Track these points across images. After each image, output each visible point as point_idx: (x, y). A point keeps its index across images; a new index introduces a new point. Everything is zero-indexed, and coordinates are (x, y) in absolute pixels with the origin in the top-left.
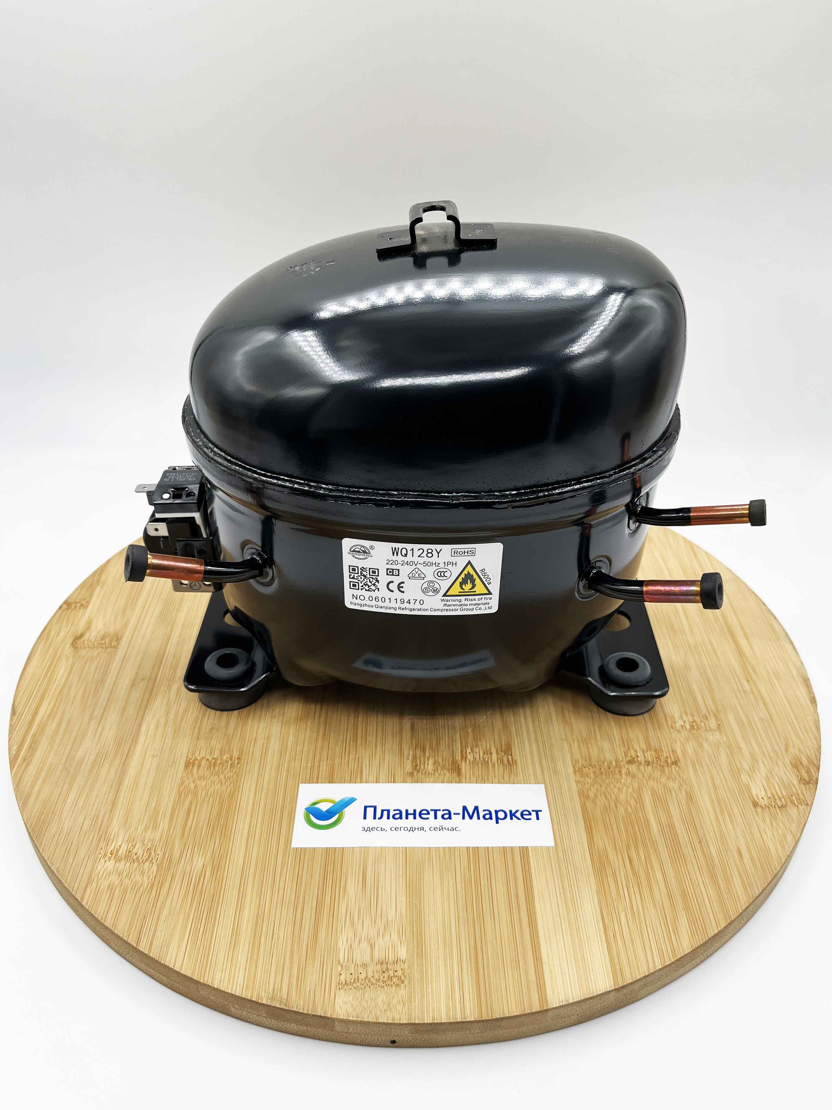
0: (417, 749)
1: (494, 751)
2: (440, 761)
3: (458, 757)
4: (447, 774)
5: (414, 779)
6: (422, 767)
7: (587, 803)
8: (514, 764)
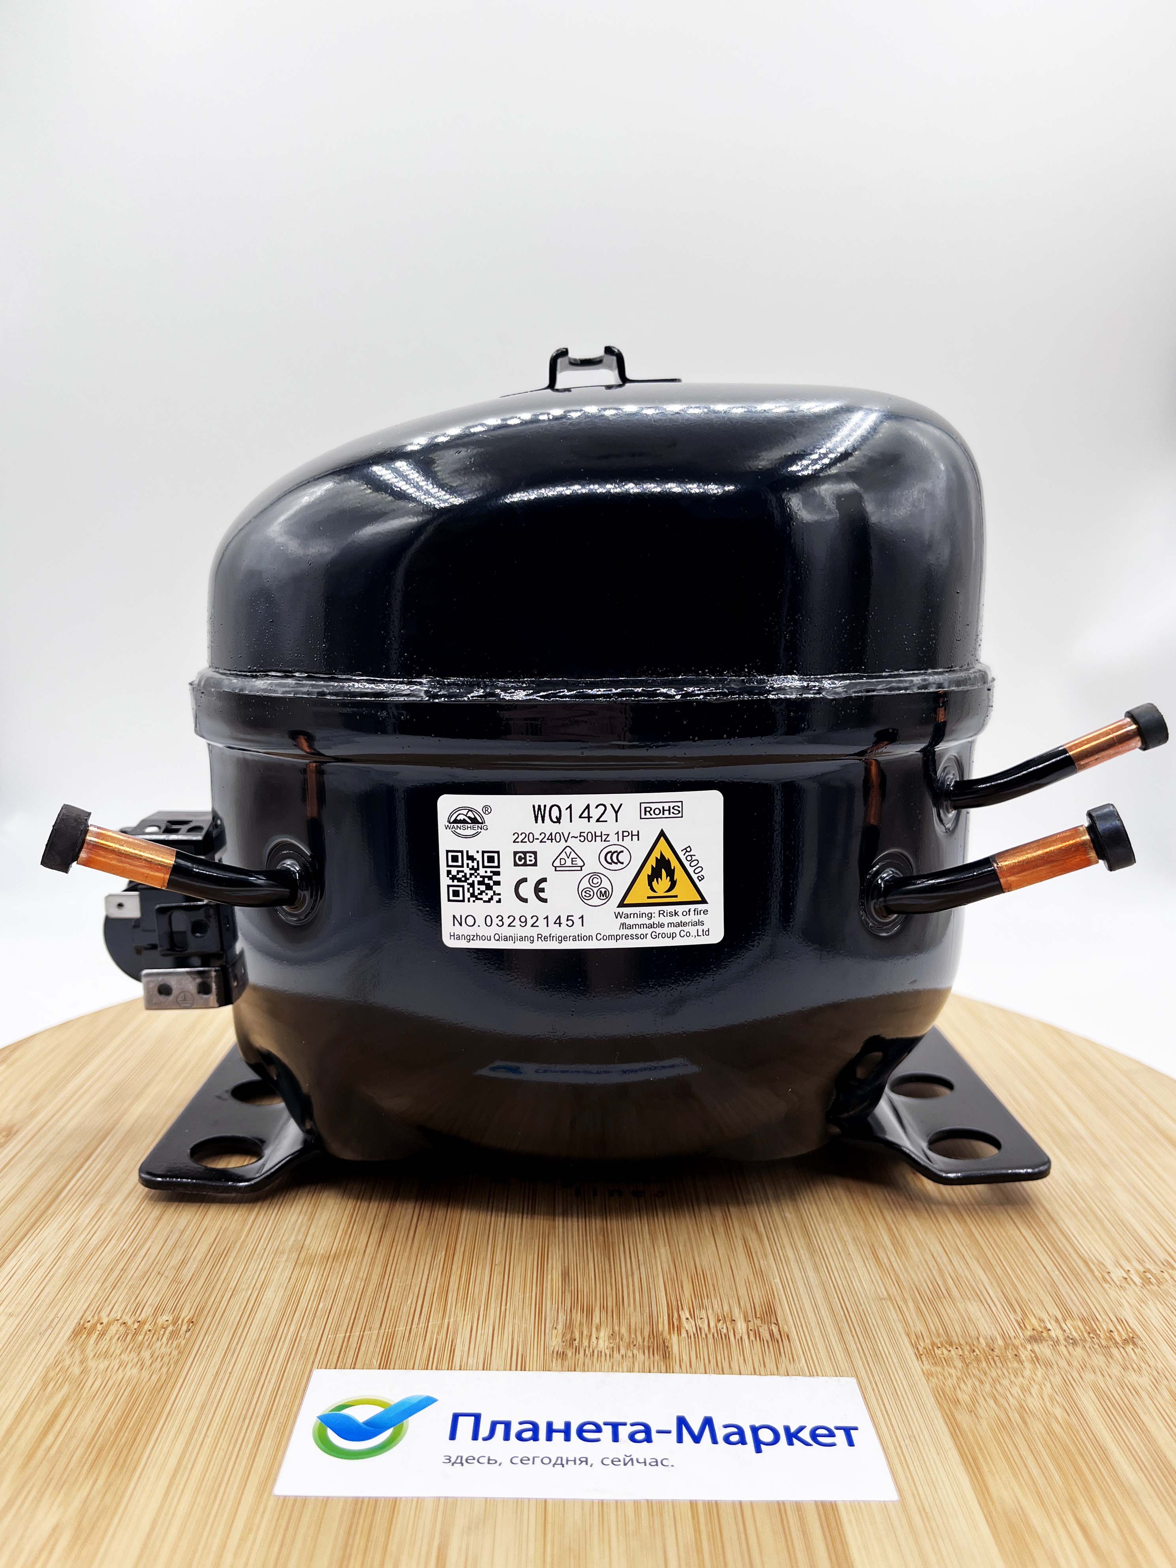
0: (574, 1312)
1: (737, 1314)
2: (624, 1330)
3: (663, 1325)
4: (640, 1357)
5: (566, 1364)
6: (585, 1343)
7: (956, 1414)
8: (786, 1342)
